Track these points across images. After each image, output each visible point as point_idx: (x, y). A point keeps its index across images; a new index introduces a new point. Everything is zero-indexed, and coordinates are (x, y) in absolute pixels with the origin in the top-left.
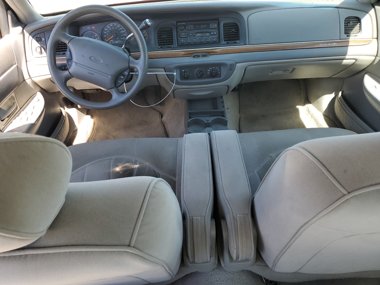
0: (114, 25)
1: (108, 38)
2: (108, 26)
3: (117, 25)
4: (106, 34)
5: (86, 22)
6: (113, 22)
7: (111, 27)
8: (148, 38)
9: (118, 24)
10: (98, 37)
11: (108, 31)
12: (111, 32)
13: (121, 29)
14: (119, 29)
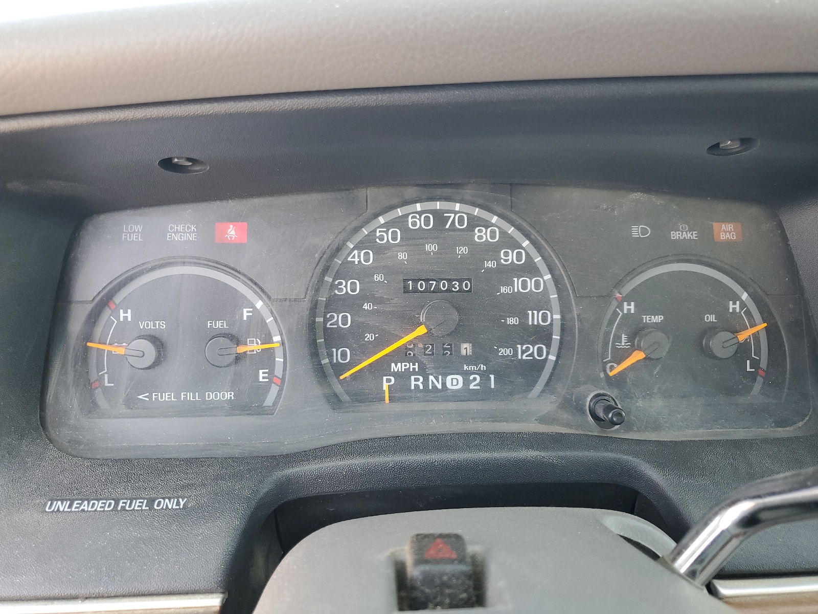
0: (440, 218)
1: (369, 337)
2: (387, 225)
3: (475, 222)
4: (350, 304)
5: (167, 164)
6: (438, 191)
7: (412, 238)
8: (764, 364)
9: (485, 215)
10: (273, 328)
11: (378, 278)
12: (405, 281)
13: (510, 257)
14: (490, 264)
